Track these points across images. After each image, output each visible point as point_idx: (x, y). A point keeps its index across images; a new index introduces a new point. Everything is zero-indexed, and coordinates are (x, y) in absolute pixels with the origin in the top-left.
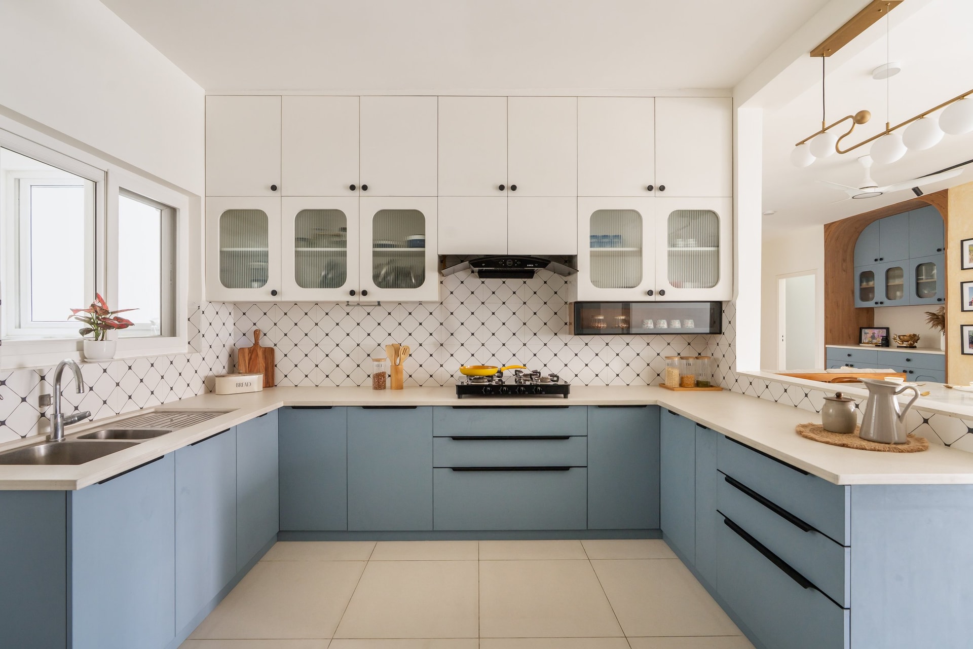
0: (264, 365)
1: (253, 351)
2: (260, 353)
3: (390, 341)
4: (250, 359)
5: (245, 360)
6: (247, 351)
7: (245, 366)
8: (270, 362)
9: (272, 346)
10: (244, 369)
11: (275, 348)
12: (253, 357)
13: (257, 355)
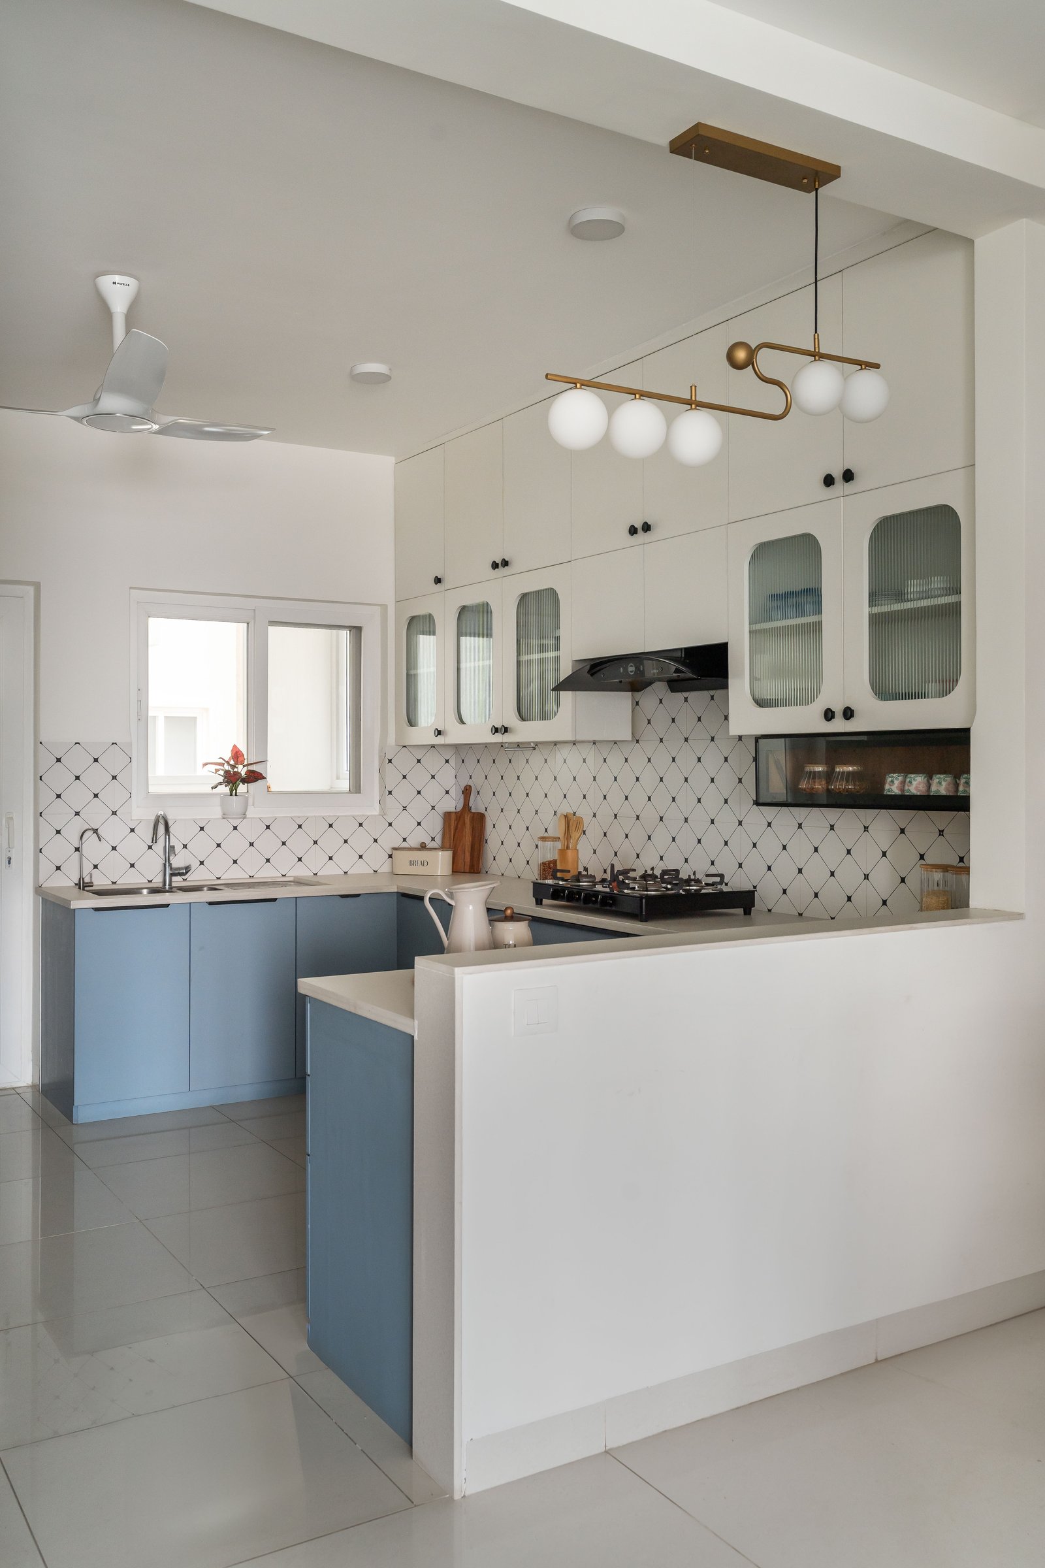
0: (471, 839)
1: (460, 817)
2: (468, 821)
3: (565, 809)
4: (456, 829)
5: (450, 831)
6: (453, 816)
7: (450, 837)
8: (477, 835)
9: (483, 811)
10: (448, 844)
11: (486, 813)
12: (459, 826)
13: (464, 823)
